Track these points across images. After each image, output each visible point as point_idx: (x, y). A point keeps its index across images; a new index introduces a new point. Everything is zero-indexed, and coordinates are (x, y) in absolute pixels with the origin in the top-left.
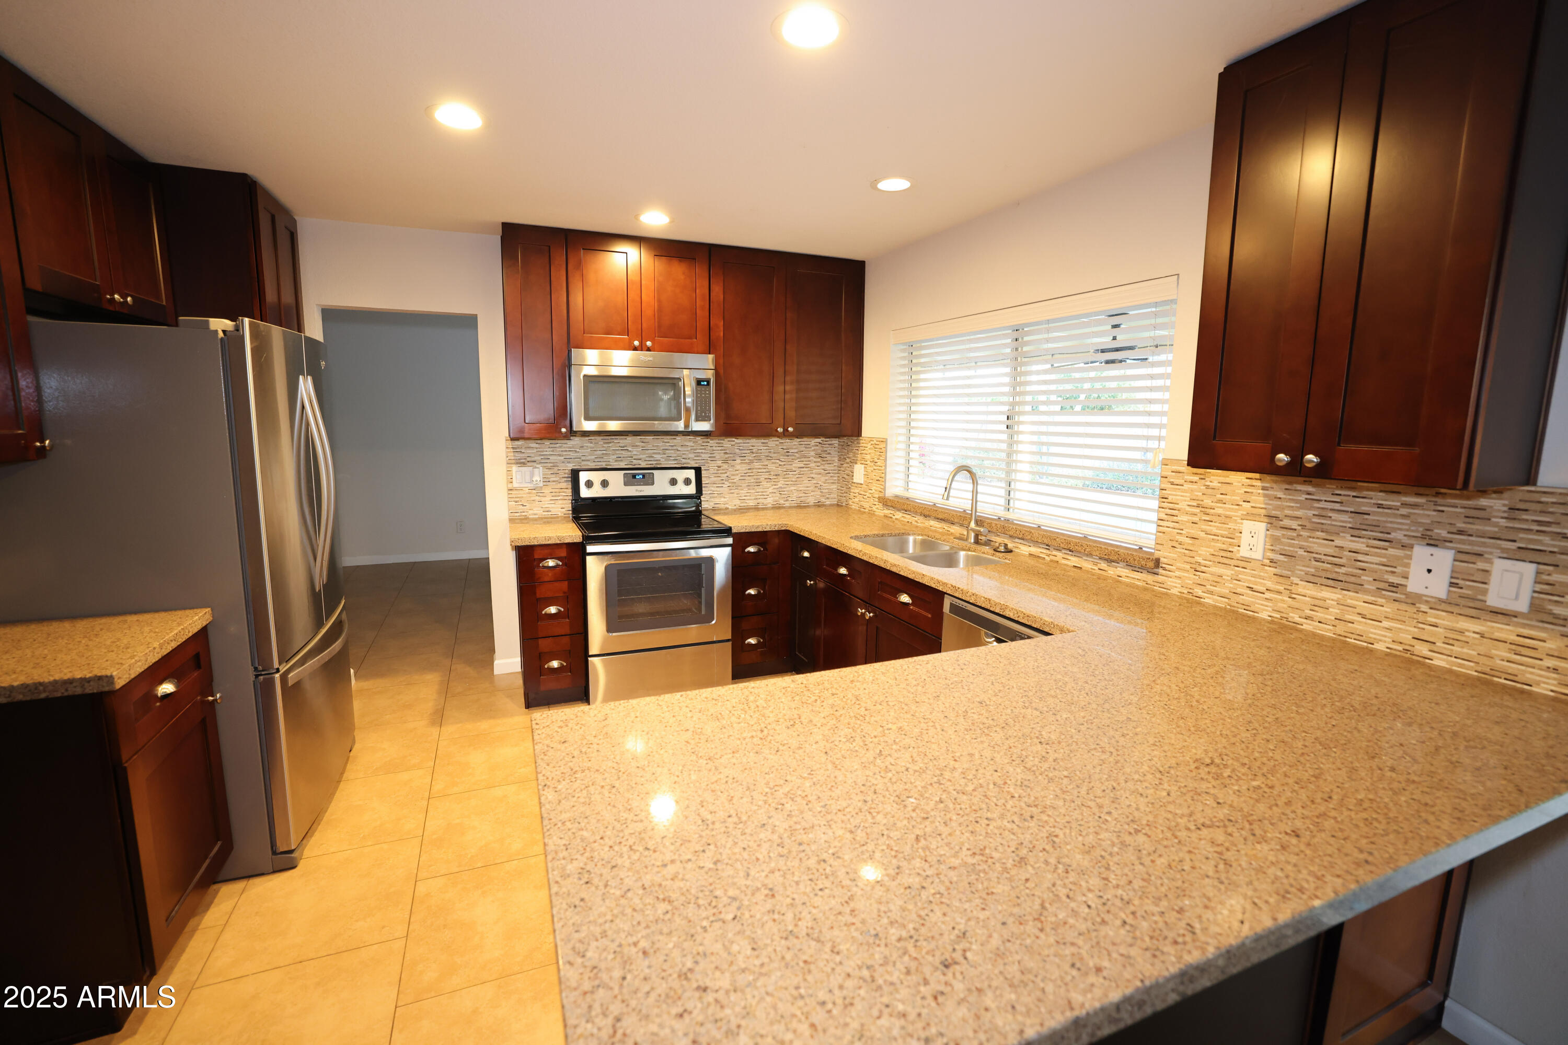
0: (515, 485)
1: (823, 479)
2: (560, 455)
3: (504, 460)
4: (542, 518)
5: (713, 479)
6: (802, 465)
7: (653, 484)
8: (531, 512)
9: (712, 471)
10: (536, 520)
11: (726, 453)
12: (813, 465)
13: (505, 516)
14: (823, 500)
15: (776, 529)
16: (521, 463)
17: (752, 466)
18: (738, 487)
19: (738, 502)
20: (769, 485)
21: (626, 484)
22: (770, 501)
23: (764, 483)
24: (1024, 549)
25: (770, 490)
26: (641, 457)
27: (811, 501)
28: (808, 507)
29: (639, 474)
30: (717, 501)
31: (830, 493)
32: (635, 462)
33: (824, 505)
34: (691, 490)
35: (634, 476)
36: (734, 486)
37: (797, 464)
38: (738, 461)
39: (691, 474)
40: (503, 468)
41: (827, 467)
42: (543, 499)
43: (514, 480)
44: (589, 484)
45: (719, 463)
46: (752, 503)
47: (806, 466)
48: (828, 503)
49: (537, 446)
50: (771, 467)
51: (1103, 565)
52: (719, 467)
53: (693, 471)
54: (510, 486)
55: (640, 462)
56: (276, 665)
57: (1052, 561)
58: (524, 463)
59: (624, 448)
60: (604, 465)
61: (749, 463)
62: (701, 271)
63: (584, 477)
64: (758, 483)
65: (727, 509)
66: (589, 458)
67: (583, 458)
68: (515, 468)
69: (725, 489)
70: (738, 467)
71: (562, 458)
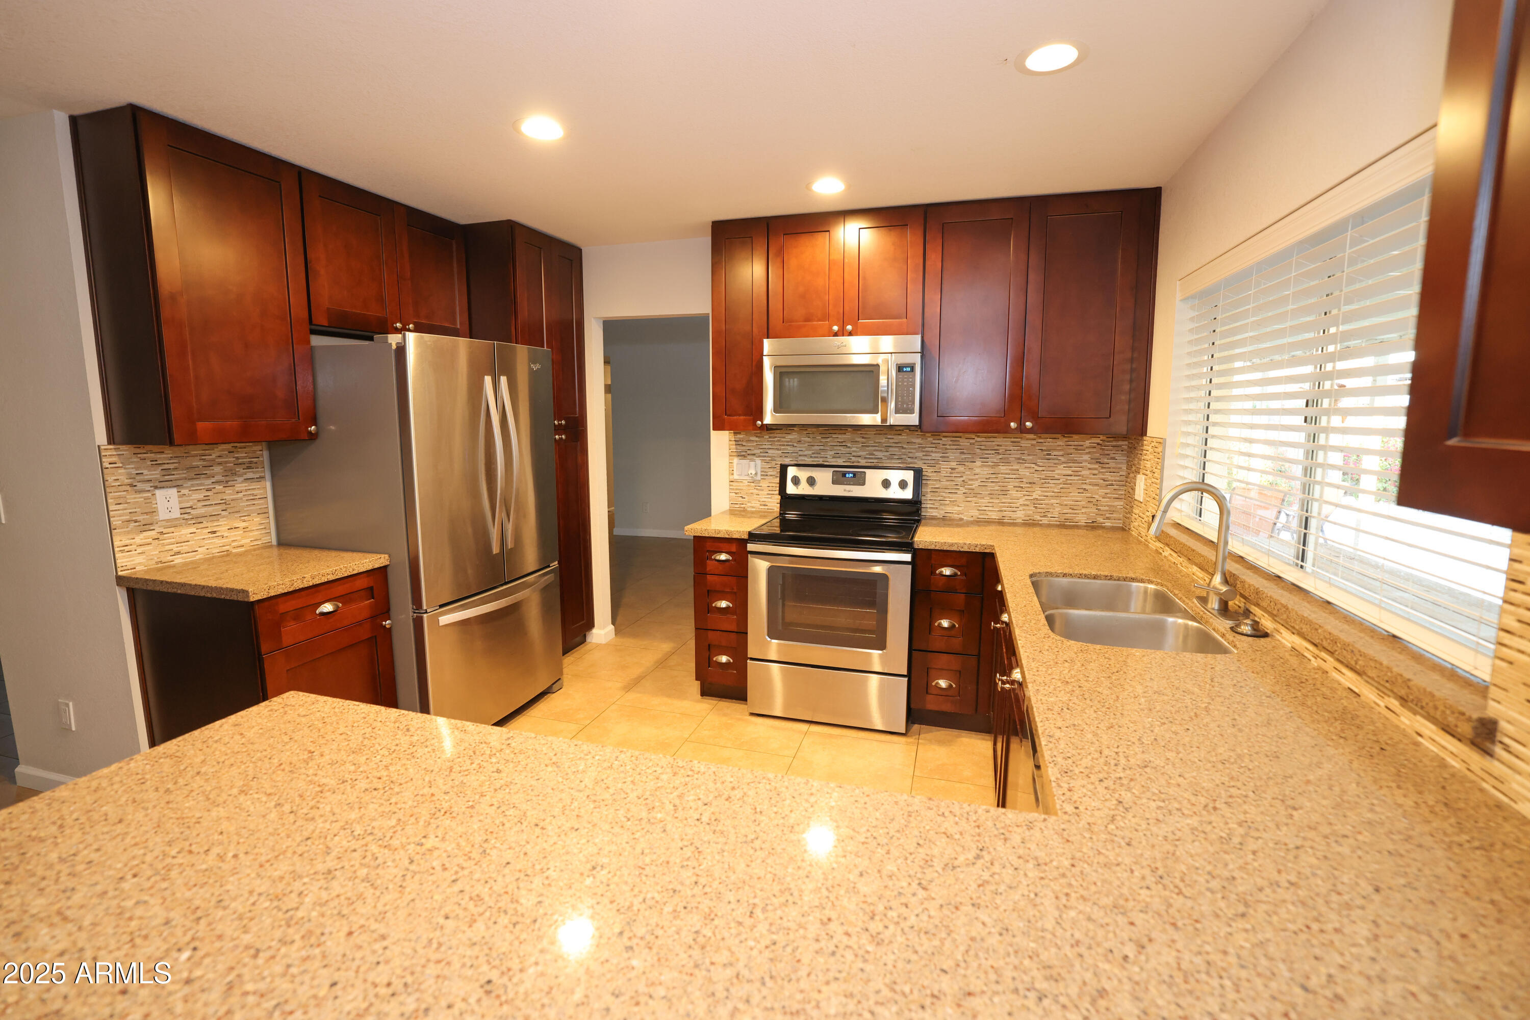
0: (736, 477)
1: (1102, 492)
2: (778, 449)
3: (726, 452)
4: (759, 512)
5: (945, 483)
6: (1070, 473)
7: (863, 484)
8: (749, 504)
9: (943, 473)
10: (752, 512)
11: (962, 453)
12: (1085, 473)
13: (726, 506)
14: (1100, 520)
15: (977, 550)
16: (742, 456)
17: (996, 470)
18: (976, 495)
19: (975, 513)
20: (1019, 494)
21: (834, 482)
22: (1020, 515)
23: (1014, 493)
24: (1287, 639)
25: (1021, 501)
26: (861, 453)
27: (1082, 519)
28: (1078, 527)
29: (849, 473)
30: (949, 509)
31: (1112, 512)
32: (854, 459)
33: (1103, 528)
34: (908, 494)
35: (844, 475)
36: (972, 493)
37: (1061, 470)
38: (978, 463)
39: (909, 476)
40: (726, 460)
41: (1108, 476)
42: (761, 492)
43: (735, 472)
44: (796, 481)
45: (953, 464)
46: (994, 516)
47: (1076, 474)
48: (1108, 524)
49: (757, 439)
50: (1024, 472)
51: (1394, 703)
52: (952, 469)
53: (912, 472)
54: (731, 477)
55: (860, 460)
56: (425, 607)
57: (1319, 668)
58: (744, 456)
59: (842, 444)
60: (820, 461)
61: (992, 467)
62: (912, 237)
63: (792, 472)
64: (1005, 492)
65: (961, 519)
66: (806, 453)
67: (801, 453)
68: (736, 460)
69: (960, 497)
70: (977, 471)
71: (780, 452)
